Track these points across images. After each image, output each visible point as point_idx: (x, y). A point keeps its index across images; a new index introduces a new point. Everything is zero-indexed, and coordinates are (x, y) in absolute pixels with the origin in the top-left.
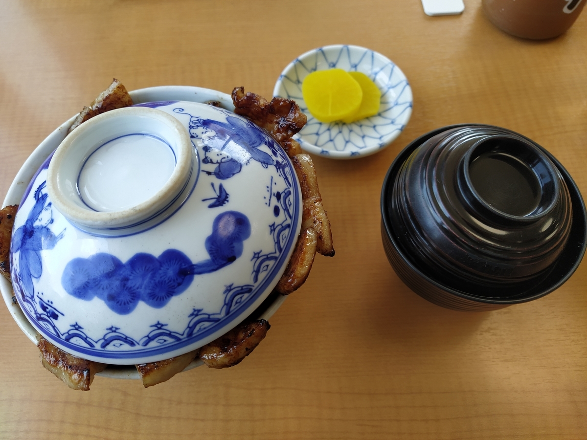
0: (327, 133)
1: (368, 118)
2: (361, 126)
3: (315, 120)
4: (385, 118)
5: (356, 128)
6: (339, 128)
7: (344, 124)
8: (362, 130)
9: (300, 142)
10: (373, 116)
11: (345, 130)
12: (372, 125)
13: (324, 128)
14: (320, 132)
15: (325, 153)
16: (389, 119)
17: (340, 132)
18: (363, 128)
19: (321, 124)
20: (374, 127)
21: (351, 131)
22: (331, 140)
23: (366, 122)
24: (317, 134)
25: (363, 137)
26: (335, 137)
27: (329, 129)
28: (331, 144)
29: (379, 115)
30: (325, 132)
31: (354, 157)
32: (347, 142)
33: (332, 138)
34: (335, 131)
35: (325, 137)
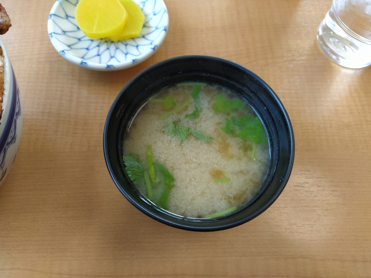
0: (97, 48)
1: (133, 39)
2: (126, 45)
3: (87, 38)
4: (147, 39)
5: (122, 46)
6: (108, 46)
7: (112, 42)
8: (126, 48)
9: (63, 53)
10: (138, 37)
11: (113, 47)
12: (136, 45)
13: (95, 44)
14: (90, 48)
15: (84, 64)
16: (150, 40)
17: (108, 49)
18: (128, 47)
19: (92, 41)
20: (137, 46)
21: (117, 48)
22: (98, 55)
23: (132, 42)
24: (87, 49)
25: (126, 54)
26: (102, 53)
27: (98, 46)
28: (98, 58)
29: (143, 37)
30: (95, 47)
31: (109, 69)
32: (112, 57)
33: (100, 53)
34: (103, 47)
35: (94, 52)
